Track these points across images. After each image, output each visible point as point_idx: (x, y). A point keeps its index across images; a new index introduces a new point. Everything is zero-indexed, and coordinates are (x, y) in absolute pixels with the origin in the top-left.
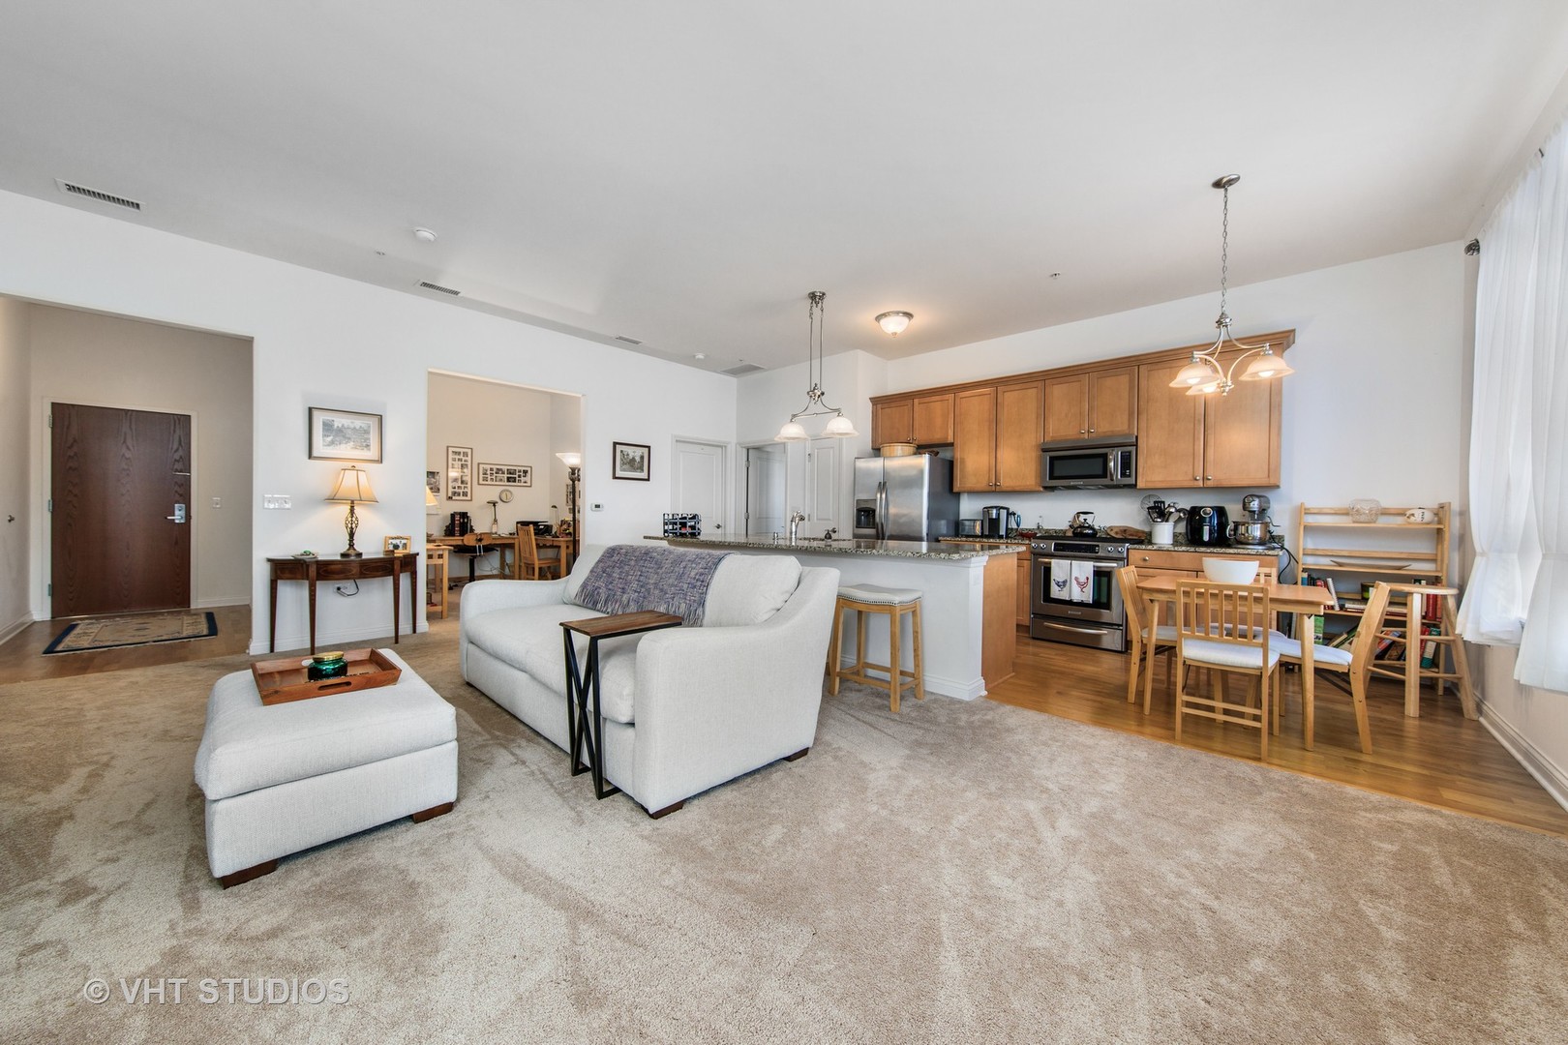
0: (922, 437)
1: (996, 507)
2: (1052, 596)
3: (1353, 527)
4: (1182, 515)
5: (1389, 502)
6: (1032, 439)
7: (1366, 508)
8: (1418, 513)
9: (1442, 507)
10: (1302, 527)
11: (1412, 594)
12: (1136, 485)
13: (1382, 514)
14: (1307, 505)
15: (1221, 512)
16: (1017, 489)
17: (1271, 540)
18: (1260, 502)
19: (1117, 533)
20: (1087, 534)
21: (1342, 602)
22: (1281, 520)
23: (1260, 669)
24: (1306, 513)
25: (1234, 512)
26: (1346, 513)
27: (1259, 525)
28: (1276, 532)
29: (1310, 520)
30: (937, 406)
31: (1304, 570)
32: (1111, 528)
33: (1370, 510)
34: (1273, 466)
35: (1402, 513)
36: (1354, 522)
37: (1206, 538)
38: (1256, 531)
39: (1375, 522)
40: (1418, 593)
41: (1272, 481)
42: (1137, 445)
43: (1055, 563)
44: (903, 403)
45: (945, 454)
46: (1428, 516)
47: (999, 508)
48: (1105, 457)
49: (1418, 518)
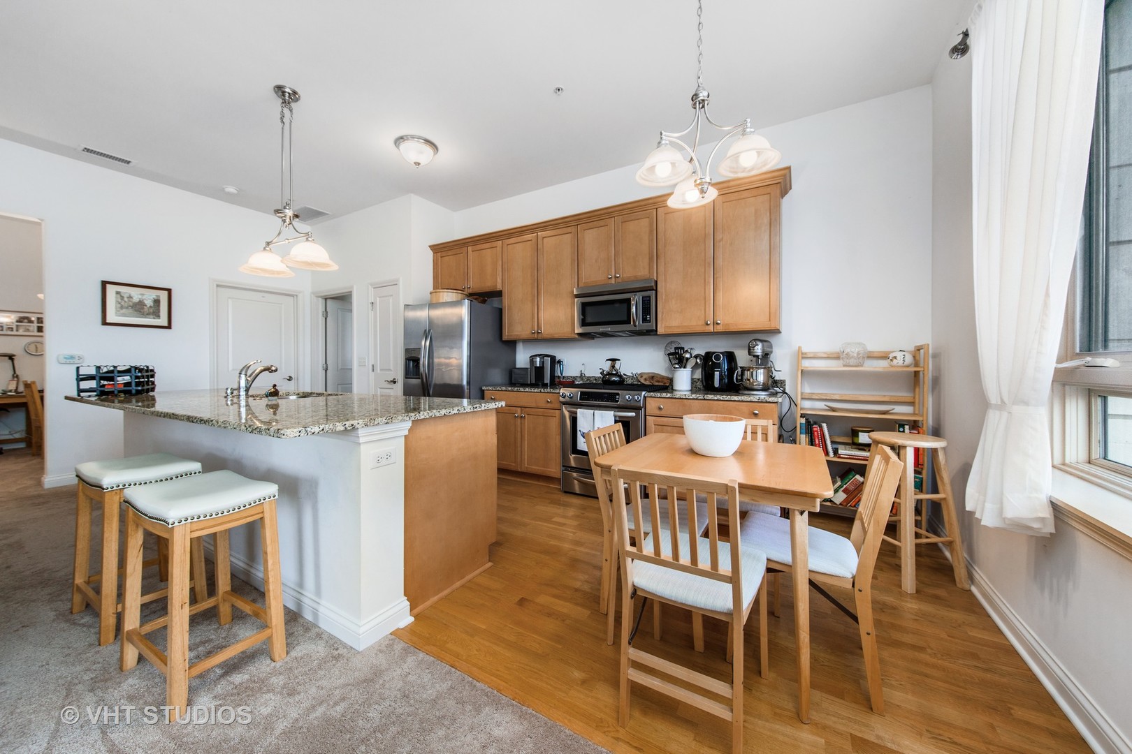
0: (475, 285)
1: (539, 355)
2: (578, 448)
3: (844, 371)
4: (698, 361)
5: (875, 346)
6: (569, 286)
7: (854, 350)
8: (899, 356)
9: (918, 349)
10: (800, 372)
11: (905, 447)
12: (656, 331)
13: (869, 357)
14: (805, 350)
15: (731, 357)
16: (556, 336)
17: (774, 385)
18: (763, 346)
19: (646, 380)
20: (614, 381)
21: (835, 446)
22: (783, 366)
23: (729, 614)
24: (803, 358)
25: (742, 358)
26: (837, 357)
27: (762, 370)
28: (778, 376)
29: (808, 364)
30: (489, 254)
31: (802, 416)
32: (641, 375)
33: (858, 354)
34: (774, 310)
35: (884, 357)
36: (844, 366)
37: (717, 384)
38: (760, 376)
39: (862, 366)
40: (910, 446)
41: (773, 326)
42: (656, 291)
43: (581, 413)
44: (458, 251)
45: (495, 302)
46: (909, 359)
47: (542, 356)
48: (628, 301)
49: (899, 361)
